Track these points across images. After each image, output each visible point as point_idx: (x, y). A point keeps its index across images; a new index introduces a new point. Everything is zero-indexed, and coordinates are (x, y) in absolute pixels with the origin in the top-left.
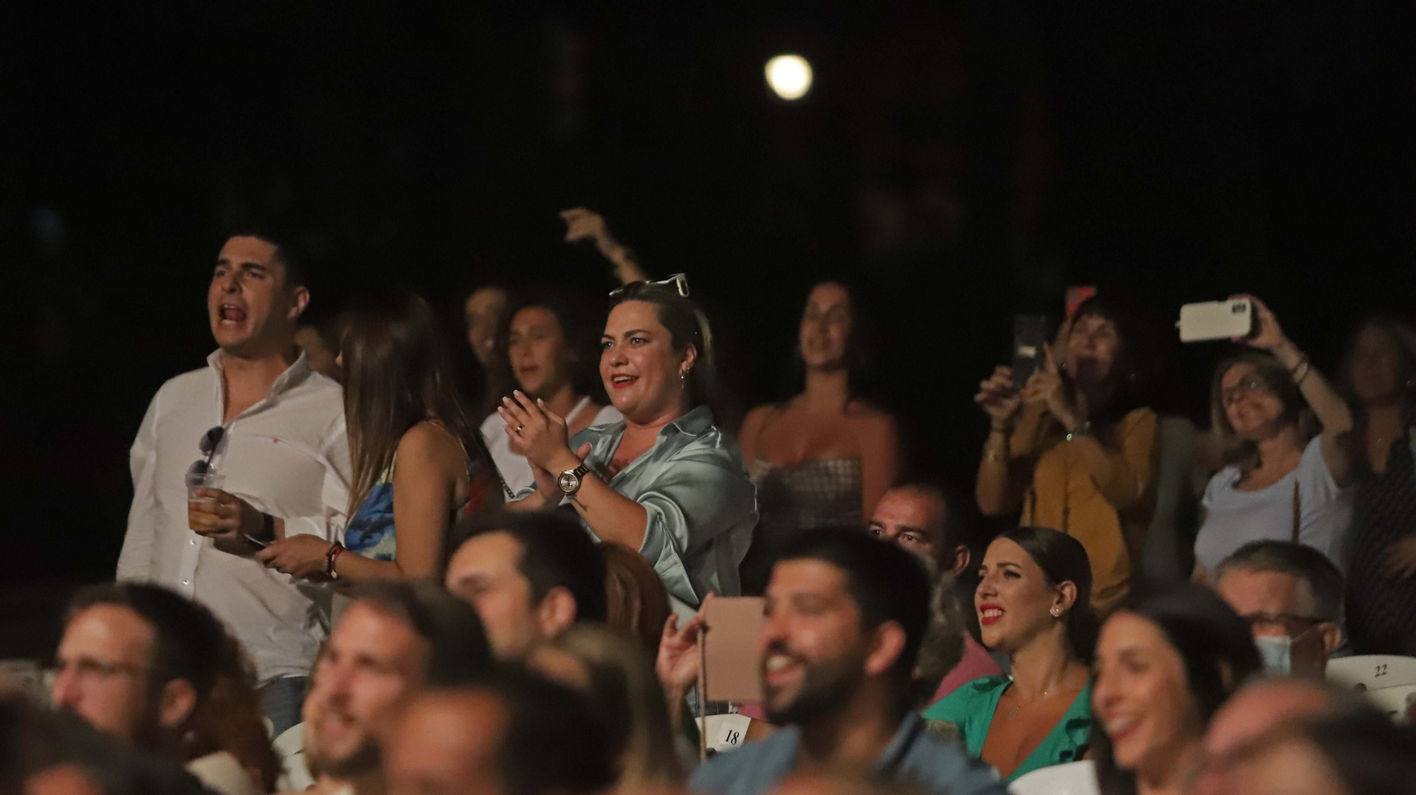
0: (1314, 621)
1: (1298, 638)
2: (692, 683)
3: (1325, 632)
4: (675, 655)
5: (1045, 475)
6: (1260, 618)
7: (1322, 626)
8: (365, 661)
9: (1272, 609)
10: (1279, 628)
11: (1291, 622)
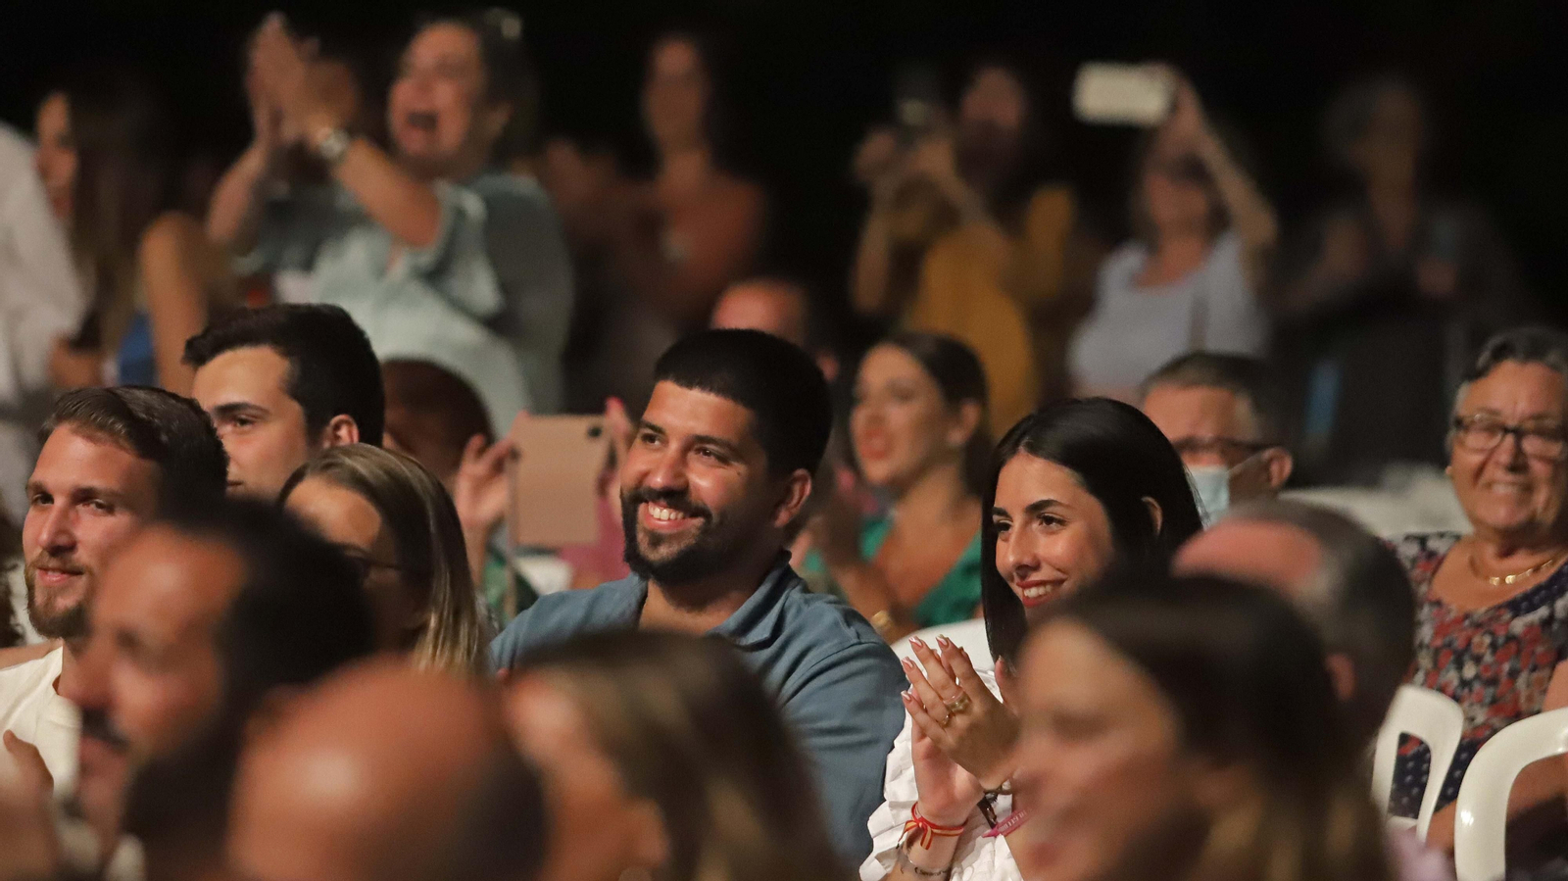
0: (1256, 448)
1: (1238, 468)
2: (495, 525)
3: (1271, 460)
4: (480, 486)
5: (939, 271)
6: (1191, 445)
7: (1267, 454)
8: (83, 496)
9: (1206, 433)
10: (1214, 456)
11: (1229, 449)
